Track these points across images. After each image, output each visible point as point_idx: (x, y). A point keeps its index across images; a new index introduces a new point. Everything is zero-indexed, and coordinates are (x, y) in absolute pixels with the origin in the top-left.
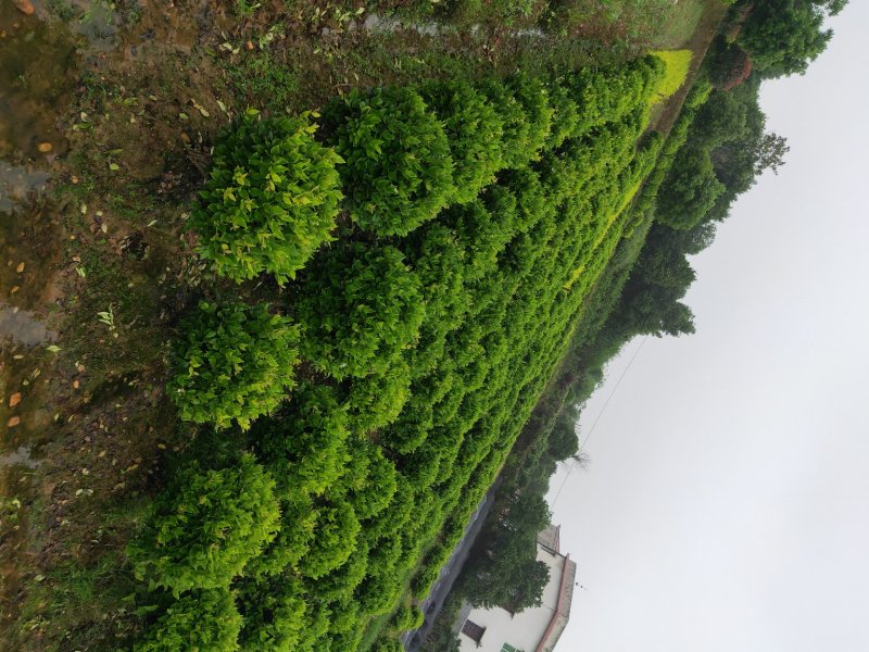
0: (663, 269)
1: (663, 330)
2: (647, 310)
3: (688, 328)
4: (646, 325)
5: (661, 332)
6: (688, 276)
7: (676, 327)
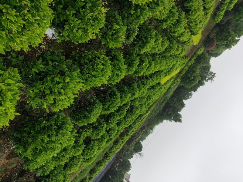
0: (176, 102)
1: (173, 120)
2: (170, 113)
3: (180, 121)
4: (169, 118)
5: (172, 120)
6: (183, 105)
7: (177, 120)
